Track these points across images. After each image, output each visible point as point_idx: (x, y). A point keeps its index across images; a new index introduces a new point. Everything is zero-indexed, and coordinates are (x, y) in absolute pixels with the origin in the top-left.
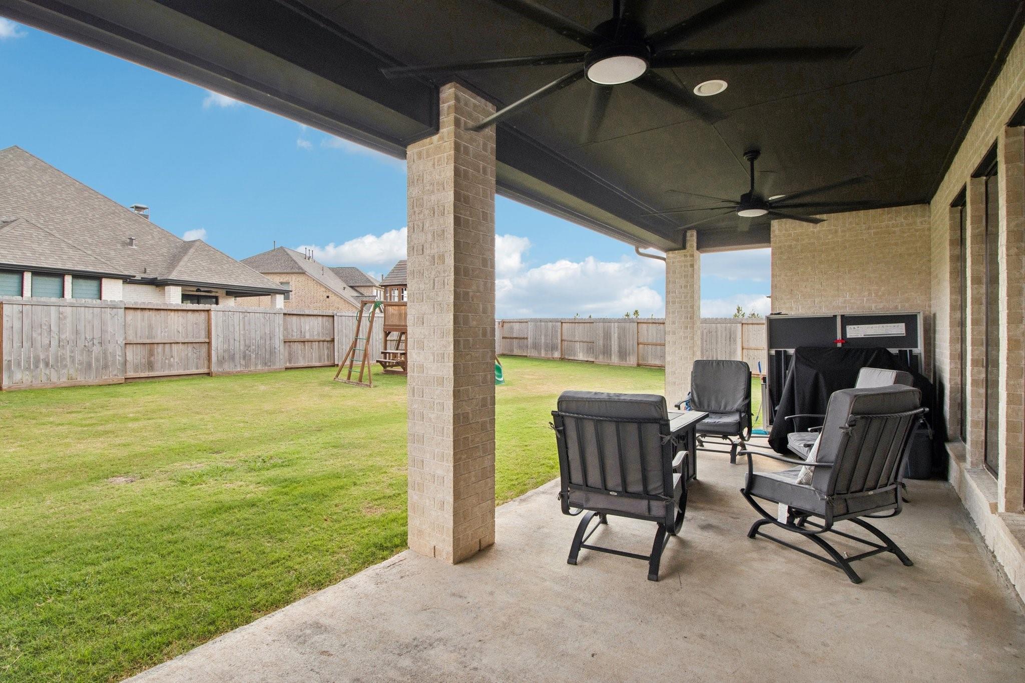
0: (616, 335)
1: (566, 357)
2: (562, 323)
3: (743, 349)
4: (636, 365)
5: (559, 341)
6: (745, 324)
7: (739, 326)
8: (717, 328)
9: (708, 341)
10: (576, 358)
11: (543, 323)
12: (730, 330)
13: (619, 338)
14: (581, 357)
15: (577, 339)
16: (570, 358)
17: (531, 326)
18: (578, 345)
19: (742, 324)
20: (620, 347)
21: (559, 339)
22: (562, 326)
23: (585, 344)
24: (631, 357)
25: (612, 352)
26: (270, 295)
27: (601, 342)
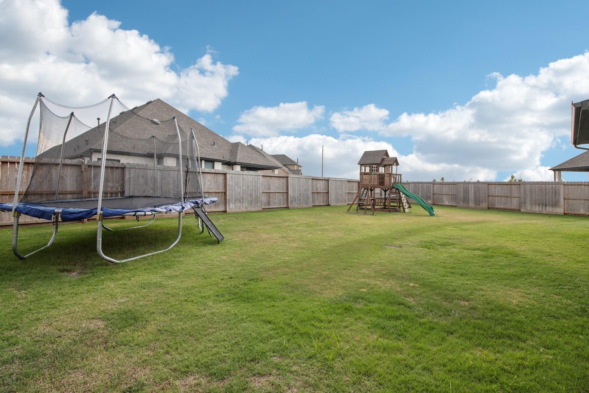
0: (473, 191)
1: (437, 203)
2: (433, 184)
3: (564, 199)
4: (487, 208)
5: (432, 194)
6: (566, 185)
7: (562, 186)
8: (546, 187)
9: (539, 195)
10: (443, 204)
11: (420, 185)
12: (555, 188)
13: (475, 193)
14: (447, 203)
15: (444, 193)
16: (439, 204)
17: (411, 186)
18: (444, 197)
19: (564, 185)
20: (475, 197)
21: (432, 193)
22: (433, 186)
23: (450, 196)
24: (483, 204)
25: (470, 201)
26: (271, 169)
27: (462, 195)
